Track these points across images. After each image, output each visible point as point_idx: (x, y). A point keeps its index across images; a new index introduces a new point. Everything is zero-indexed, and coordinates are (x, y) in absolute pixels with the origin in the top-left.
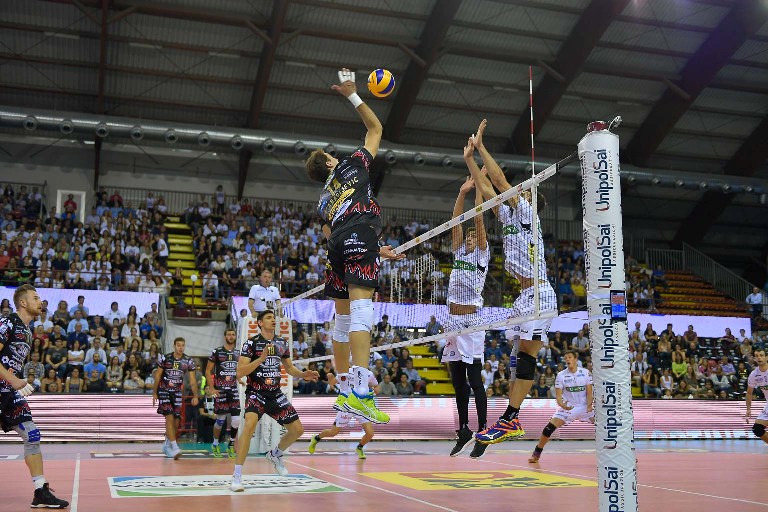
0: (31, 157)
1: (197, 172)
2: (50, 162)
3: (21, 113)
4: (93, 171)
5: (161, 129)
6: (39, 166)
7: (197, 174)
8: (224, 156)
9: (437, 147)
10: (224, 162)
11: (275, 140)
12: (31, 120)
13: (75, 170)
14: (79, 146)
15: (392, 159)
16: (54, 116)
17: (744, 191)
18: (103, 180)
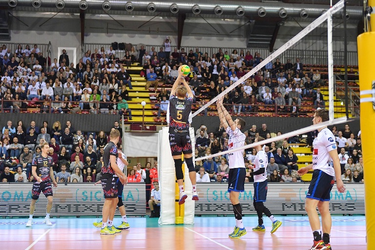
0: (40, 26)
1: (150, 31)
2: (52, 29)
4: (80, 34)
5: (123, 2)
6: (45, 32)
7: (149, 32)
8: (166, 19)
10: (167, 23)
11: (200, 5)
13: (69, 33)
14: (71, 17)
15: (284, 14)
18: (87, 40)
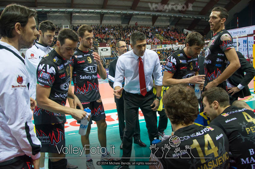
0: (57, 18)
2: (61, 19)
3: (56, 9)
4: (70, 20)
5: (86, 10)
6: (59, 20)
9: (143, 11)
10: (97, 16)
12: (59, 10)
13: (66, 20)
16: (63, 9)
17: (203, 19)
18: (72, 22)
